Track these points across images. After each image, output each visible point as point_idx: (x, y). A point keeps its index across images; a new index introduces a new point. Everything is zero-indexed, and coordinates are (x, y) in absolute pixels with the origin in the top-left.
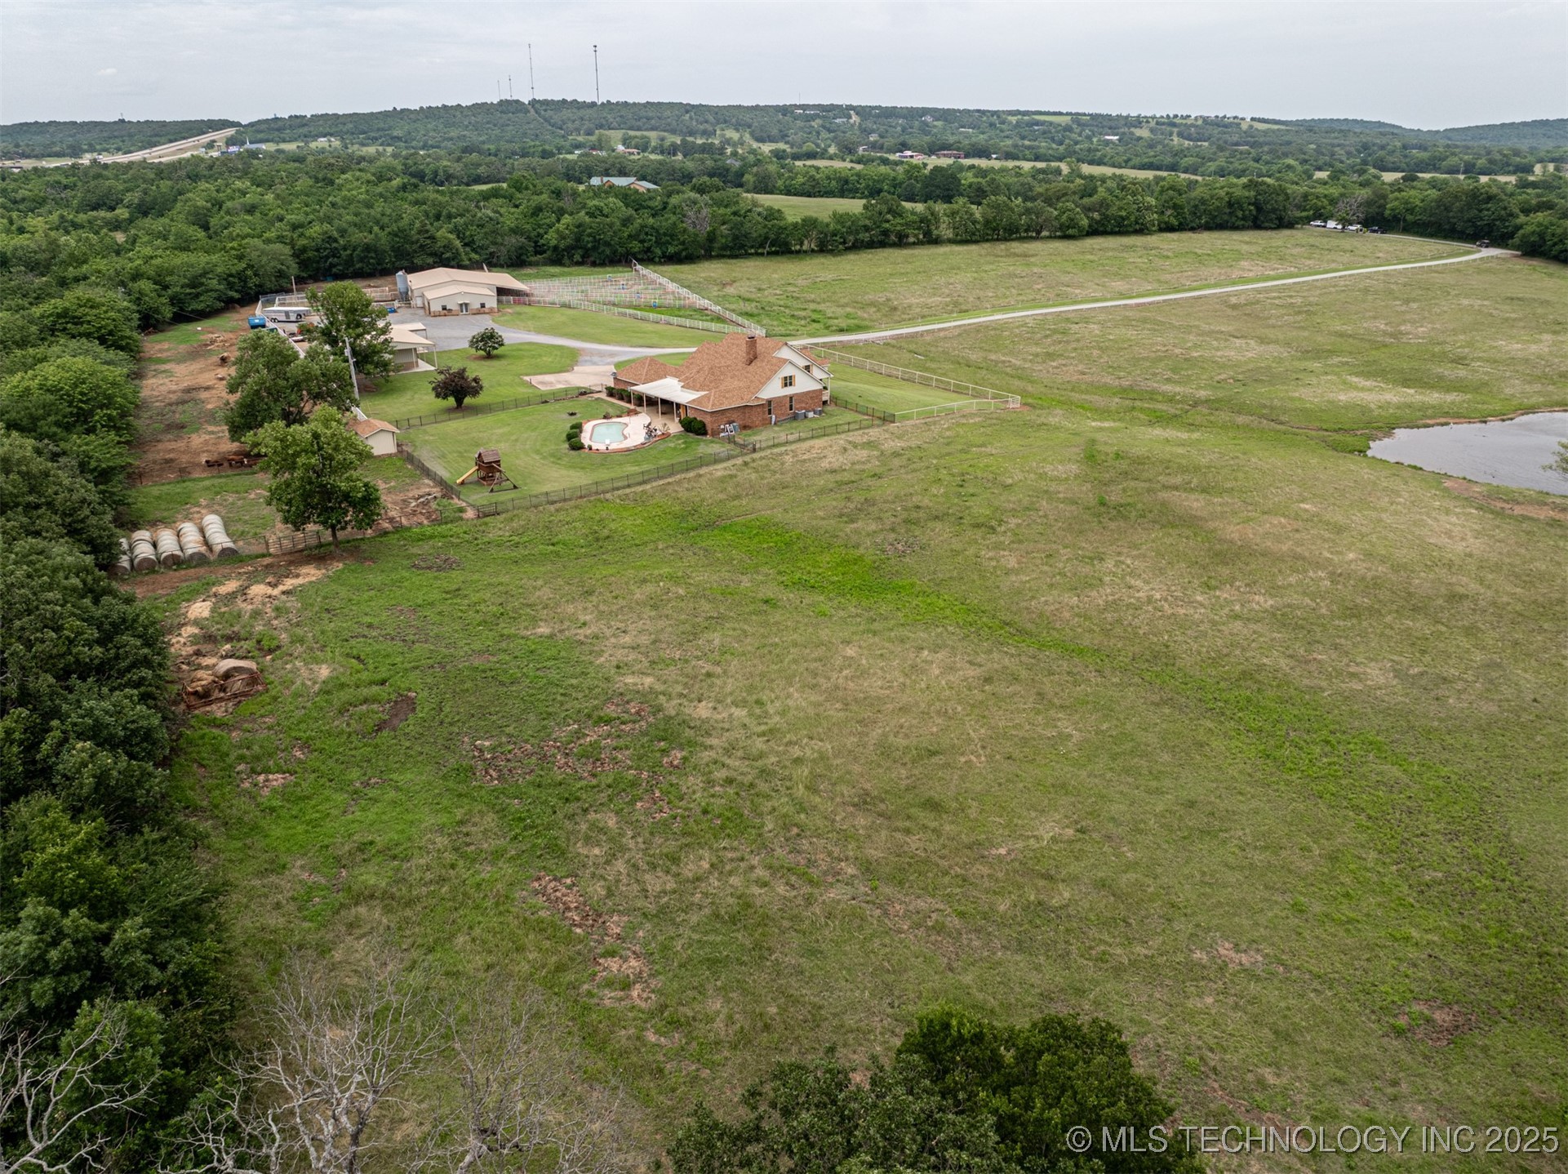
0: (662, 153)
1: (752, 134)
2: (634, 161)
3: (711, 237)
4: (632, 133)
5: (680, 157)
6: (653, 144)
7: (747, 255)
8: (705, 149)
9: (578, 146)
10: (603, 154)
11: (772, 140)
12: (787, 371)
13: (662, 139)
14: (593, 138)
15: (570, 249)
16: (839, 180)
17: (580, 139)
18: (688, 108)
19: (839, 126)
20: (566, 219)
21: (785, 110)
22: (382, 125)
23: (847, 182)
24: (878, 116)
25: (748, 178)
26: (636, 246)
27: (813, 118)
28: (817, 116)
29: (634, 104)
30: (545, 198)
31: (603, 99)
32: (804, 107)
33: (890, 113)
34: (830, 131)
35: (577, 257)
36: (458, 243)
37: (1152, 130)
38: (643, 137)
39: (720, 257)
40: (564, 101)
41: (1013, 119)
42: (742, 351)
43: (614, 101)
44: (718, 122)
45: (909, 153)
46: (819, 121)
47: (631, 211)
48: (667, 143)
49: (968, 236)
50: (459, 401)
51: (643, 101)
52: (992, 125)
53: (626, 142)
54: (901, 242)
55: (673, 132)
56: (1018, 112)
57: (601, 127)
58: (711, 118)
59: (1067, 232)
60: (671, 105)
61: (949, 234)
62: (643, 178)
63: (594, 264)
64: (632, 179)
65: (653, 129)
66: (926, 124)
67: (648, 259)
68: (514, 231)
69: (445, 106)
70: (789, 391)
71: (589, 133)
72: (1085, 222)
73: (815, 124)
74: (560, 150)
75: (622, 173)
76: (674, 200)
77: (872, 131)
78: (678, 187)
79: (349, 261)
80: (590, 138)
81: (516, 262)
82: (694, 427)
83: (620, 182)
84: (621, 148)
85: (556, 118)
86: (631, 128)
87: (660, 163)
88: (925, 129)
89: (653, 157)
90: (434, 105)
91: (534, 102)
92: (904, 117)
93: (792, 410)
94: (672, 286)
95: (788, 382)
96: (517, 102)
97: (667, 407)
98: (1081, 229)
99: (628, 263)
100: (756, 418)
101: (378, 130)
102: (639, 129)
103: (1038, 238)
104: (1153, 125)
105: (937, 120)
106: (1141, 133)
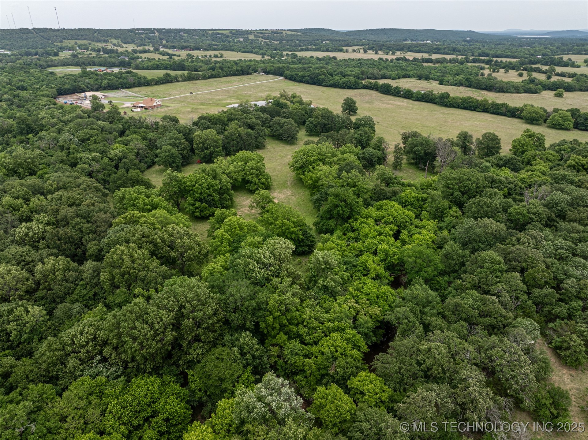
1: (122, 41)
3: (134, 83)
7: (141, 86)
12: (156, 102)
15: (107, 87)
18: (95, 31)
19: (151, 37)
20: (105, 81)
21: (132, 31)
24: (165, 33)
26: (120, 86)
27: (142, 34)
29: (74, 29)
31: (61, 28)
32: (138, 29)
33: (169, 31)
34: (149, 39)
37: (255, 36)
39: (136, 87)
40: (46, 29)
41: (210, 32)
42: (150, 100)
44: (108, 36)
45: (175, 50)
46: (144, 35)
48: (96, 48)
49: (185, 80)
54: (172, 82)
56: (212, 30)
57: (65, 39)
58: (106, 35)
59: (205, 78)
61: (181, 80)
63: (112, 90)
65: (85, 39)
66: (181, 35)
73: (143, 36)
77: (163, 39)
82: (146, 109)
85: (46, 35)
86: (77, 39)
88: (181, 37)
91: (34, 29)
92: (174, 33)
93: (158, 106)
94: (130, 93)
96: (27, 29)
98: (207, 77)
99: (119, 89)
100: (155, 107)
102: (80, 40)
103: (199, 79)
104: (255, 33)
105: (185, 33)
106: (251, 37)
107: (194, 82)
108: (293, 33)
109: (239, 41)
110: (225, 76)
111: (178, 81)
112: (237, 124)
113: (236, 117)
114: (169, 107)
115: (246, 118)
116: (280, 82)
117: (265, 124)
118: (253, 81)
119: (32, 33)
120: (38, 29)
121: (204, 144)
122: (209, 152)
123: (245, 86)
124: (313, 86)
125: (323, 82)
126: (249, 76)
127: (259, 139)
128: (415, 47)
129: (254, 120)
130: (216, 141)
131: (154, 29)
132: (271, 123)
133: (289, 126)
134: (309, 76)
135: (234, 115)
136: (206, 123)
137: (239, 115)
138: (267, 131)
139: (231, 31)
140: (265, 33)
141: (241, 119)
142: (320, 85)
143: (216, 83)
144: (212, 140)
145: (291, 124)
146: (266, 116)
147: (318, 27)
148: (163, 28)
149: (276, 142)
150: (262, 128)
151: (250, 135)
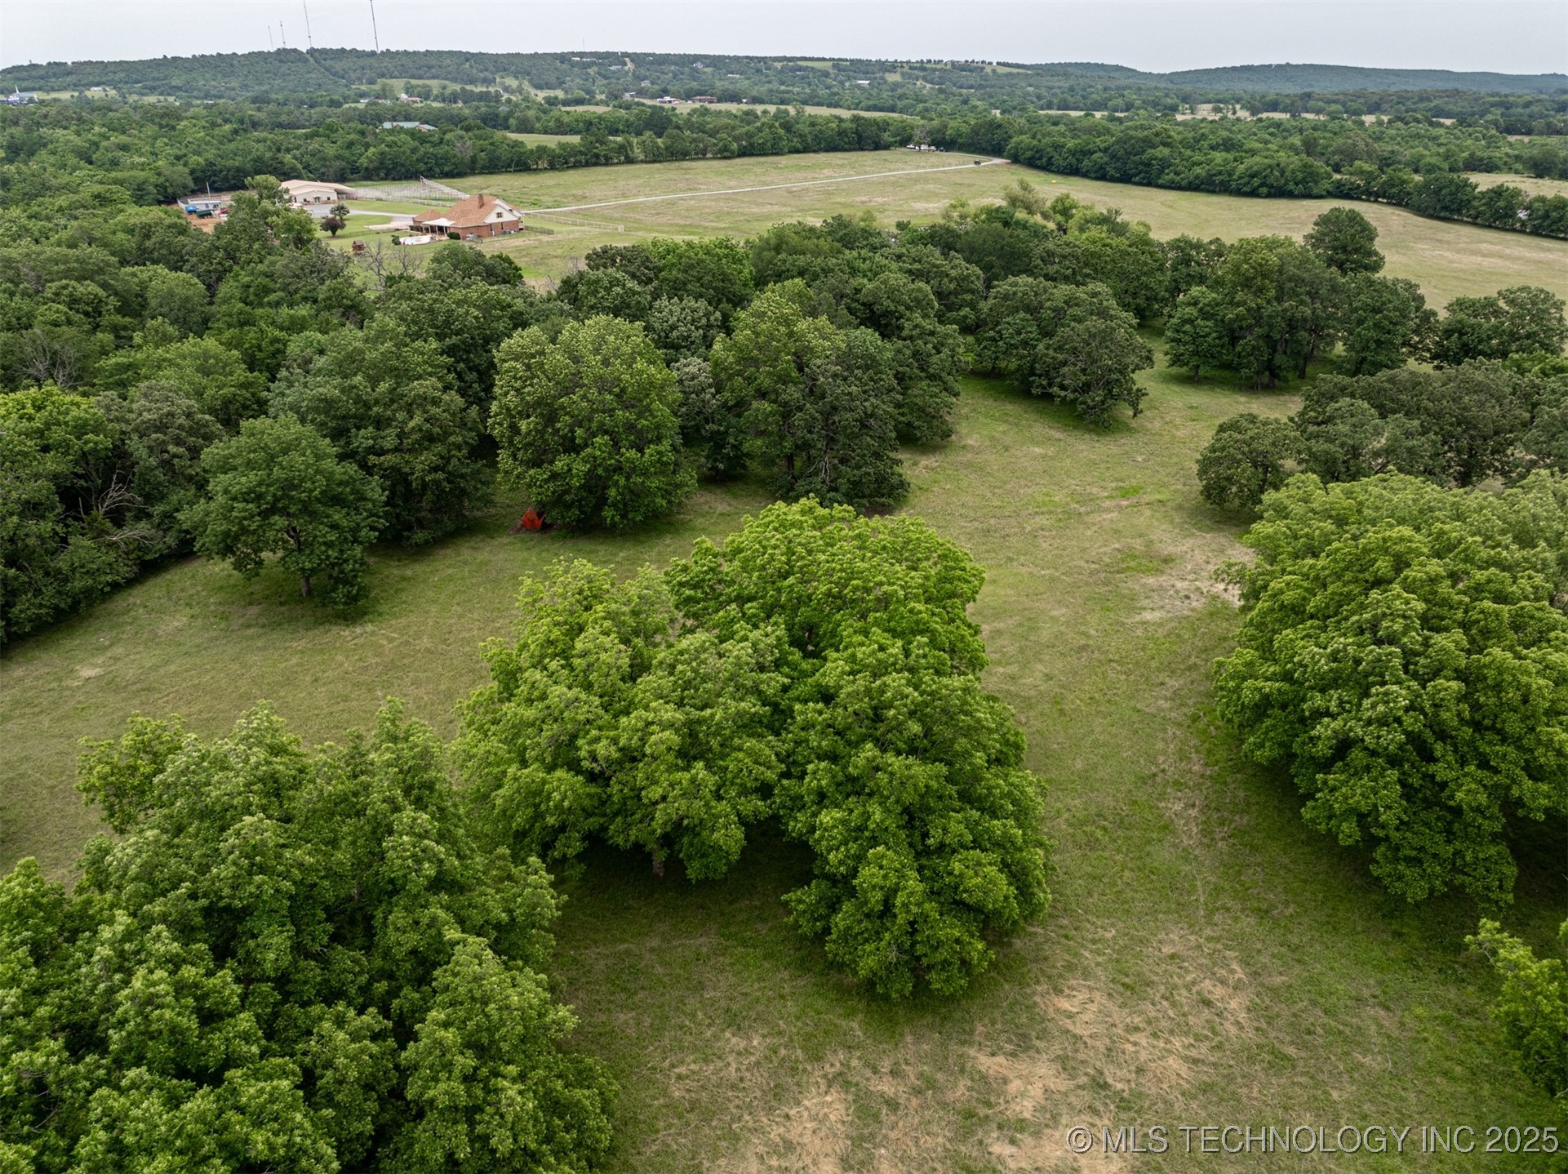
0: (444, 101)
1: (530, 81)
2: (417, 109)
3: (474, 160)
4: (414, 82)
5: (460, 104)
6: (435, 92)
7: (500, 173)
8: (483, 97)
9: (363, 95)
10: (388, 102)
11: (549, 86)
12: (499, 210)
13: (444, 88)
14: (377, 87)
15: (377, 169)
16: (585, 122)
17: (363, 88)
18: (467, 57)
19: (614, 73)
20: (372, 150)
21: (563, 58)
22: (155, 74)
23: (591, 123)
24: (652, 63)
25: (512, 121)
26: (422, 167)
27: (590, 65)
28: (594, 63)
29: (415, 53)
30: (353, 136)
31: (382, 48)
32: (581, 55)
33: (663, 60)
34: (605, 78)
35: (382, 175)
36: (300, 166)
37: (903, 74)
38: (425, 86)
39: (481, 173)
40: (343, 50)
41: (779, 65)
42: (476, 203)
43: (393, 49)
44: (498, 70)
45: (668, 98)
46: (595, 69)
47: (416, 143)
48: (448, 92)
49: (655, 157)
50: (334, 232)
51: (423, 50)
52: (759, 71)
53: (409, 90)
54: (608, 162)
55: (455, 80)
56: (785, 59)
57: (383, 76)
58: (492, 68)
59: (725, 154)
60: (451, 53)
61: (642, 157)
62: (427, 123)
63: (394, 179)
64: (417, 123)
65: (434, 77)
66: (696, 70)
67: (431, 175)
68: (338, 157)
69: (219, 55)
70: (500, 220)
71: (372, 82)
72: (735, 146)
73: (592, 71)
74: (346, 99)
75: (407, 119)
76: (448, 136)
77: (645, 78)
78: (452, 127)
79: (226, 179)
80: (373, 87)
81: (341, 178)
82: (454, 236)
83: (407, 125)
84: (404, 96)
85: (339, 66)
86: (413, 77)
87: (441, 110)
88: (695, 75)
89: (435, 105)
90: (208, 53)
91: (312, 52)
92: (676, 64)
93: (504, 229)
95: (499, 215)
96: (295, 50)
97: (441, 229)
98: (732, 152)
99: (417, 179)
100: (484, 232)
101: (154, 79)
102: (420, 78)
103: (704, 158)
104: (906, 69)
105: (708, 66)
106: (893, 78)
107: (686, 164)
108: (1015, 71)
109: (859, 87)
110: (798, 151)
111: (630, 161)
112: (799, 297)
113: (802, 261)
114: (550, 232)
115: (854, 271)
116: (993, 170)
117: (950, 308)
118: (892, 166)
119: (307, 61)
120: (324, 51)
121: (551, 418)
122: (580, 467)
123: (865, 180)
124: (1119, 187)
125: (1161, 171)
126: (883, 154)
127: (921, 391)
128: (1421, 100)
129: (896, 277)
130: (633, 399)
131: (626, 55)
132: (984, 306)
133: (1095, 323)
134: (1106, 150)
135: (794, 251)
136: (615, 282)
137: (817, 253)
138: (964, 350)
139: (837, 63)
140: (935, 70)
141: (826, 271)
142: (1149, 184)
143: (758, 170)
144: (603, 385)
145: (1103, 313)
146: (959, 266)
147: (1085, 61)
148: (651, 51)
149: (1010, 408)
150: (940, 329)
151: (871, 363)
